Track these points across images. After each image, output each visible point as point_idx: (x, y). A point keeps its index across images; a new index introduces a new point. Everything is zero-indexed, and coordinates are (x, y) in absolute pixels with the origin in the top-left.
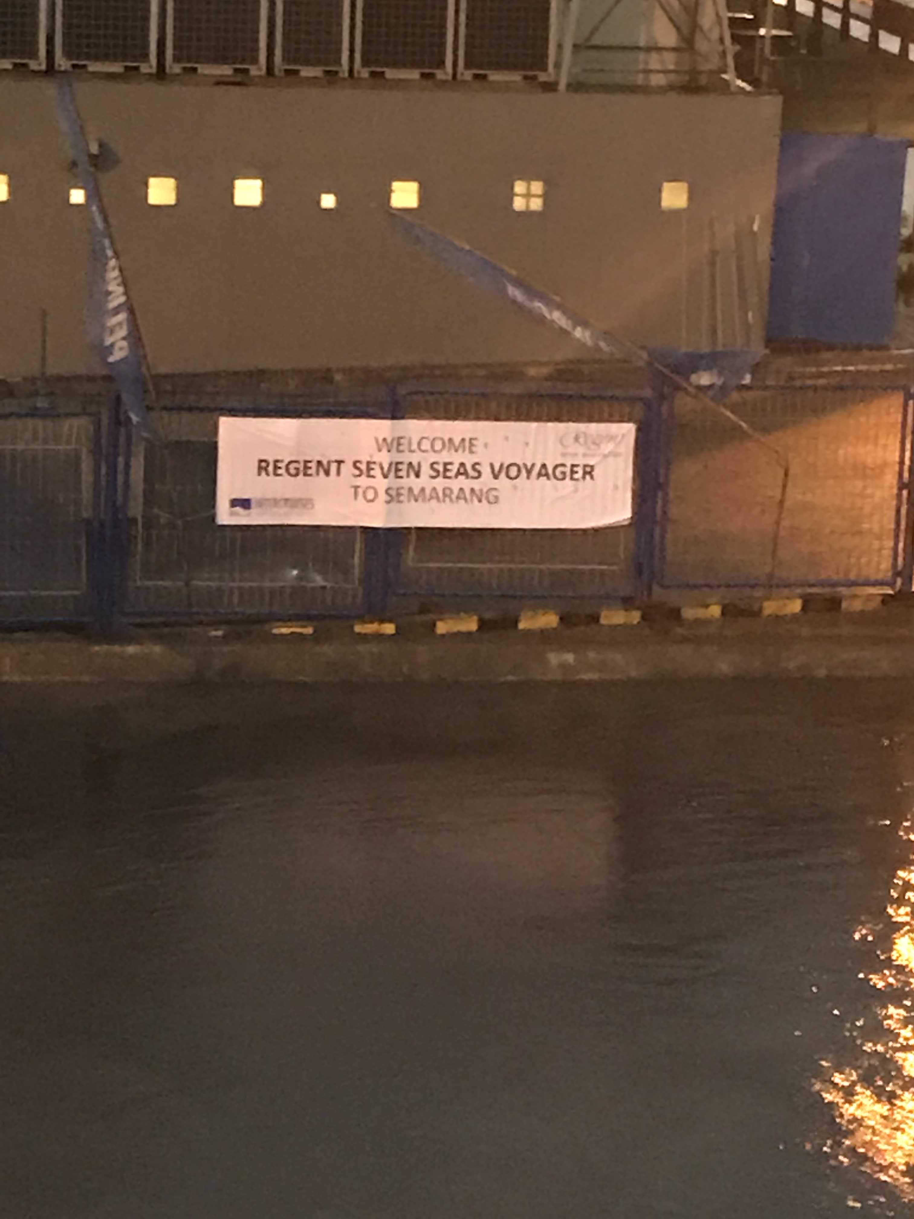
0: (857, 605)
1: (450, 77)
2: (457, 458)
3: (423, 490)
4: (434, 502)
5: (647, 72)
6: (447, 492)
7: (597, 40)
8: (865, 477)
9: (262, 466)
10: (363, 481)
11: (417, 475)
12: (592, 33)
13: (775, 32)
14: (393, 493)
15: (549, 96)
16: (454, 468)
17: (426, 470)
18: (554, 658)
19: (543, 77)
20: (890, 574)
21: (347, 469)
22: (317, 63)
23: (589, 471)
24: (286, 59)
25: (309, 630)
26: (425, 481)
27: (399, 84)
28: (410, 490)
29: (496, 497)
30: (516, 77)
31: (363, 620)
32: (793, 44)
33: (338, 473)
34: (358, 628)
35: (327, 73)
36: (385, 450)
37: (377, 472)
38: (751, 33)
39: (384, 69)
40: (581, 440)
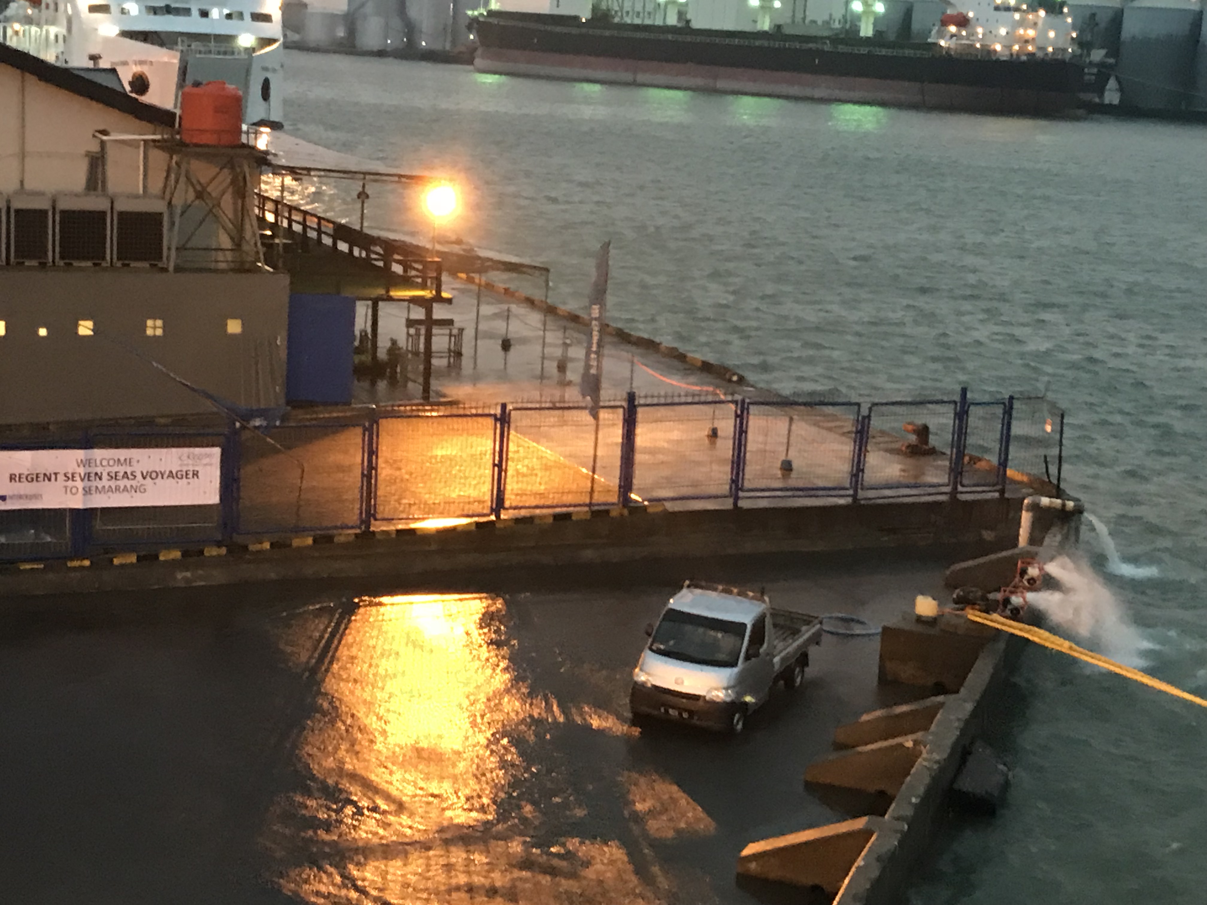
0: (342, 539)
1: (109, 265)
2: (121, 469)
3: (104, 487)
4: (110, 494)
5: (217, 262)
6: (117, 489)
7: (189, 245)
8: (343, 471)
9: (12, 478)
10: (70, 483)
11: (100, 479)
12: (187, 242)
13: (285, 241)
14: (87, 489)
15: (164, 275)
16: (121, 474)
17: (105, 476)
18: (179, 576)
19: (160, 265)
20: (359, 522)
21: (61, 477)
22: (34, 257)
23: (196, 474)
24: (16, 257)
25: (42, 566)
26: (105, 482)
27: (81, 269)
28: (97, 487)
29: (145, 490)
30: (146, 265)
31: (72, 560)
32: (294, 247)
33: (56, 479)
34: (70, 564)
35: (40, 263)
36: (82, 466)
37: (77, 478)
38: (271, 242)
39: (72, 262)
40: (191, 457)
